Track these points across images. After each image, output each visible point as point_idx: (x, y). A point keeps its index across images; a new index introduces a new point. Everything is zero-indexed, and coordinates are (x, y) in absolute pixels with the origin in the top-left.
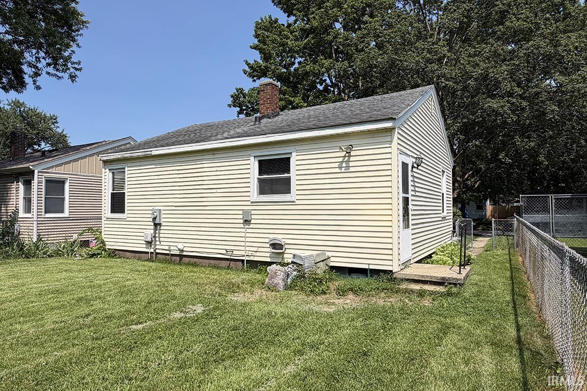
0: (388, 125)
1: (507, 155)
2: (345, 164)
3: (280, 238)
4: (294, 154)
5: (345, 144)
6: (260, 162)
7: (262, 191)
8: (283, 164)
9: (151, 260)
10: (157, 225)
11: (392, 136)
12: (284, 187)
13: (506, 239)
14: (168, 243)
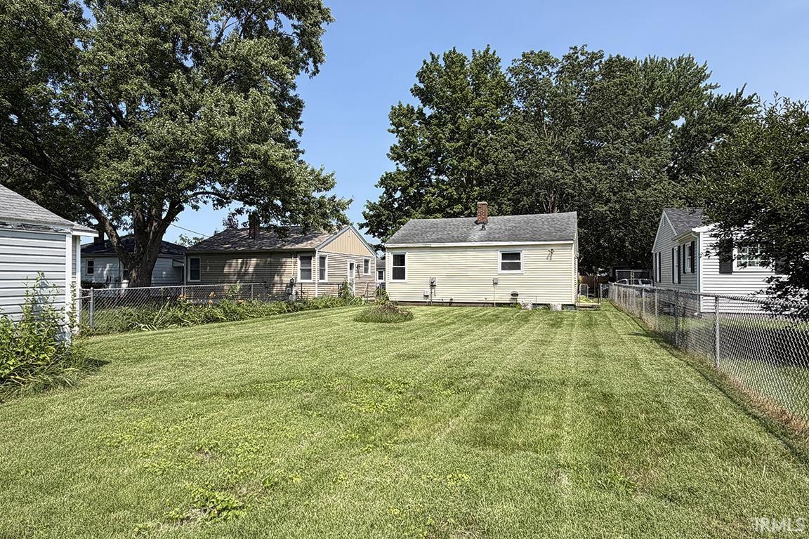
0: (572, 242)
1: (605, 241)
2: (550, 258)
3: (518, 291)
4: (523, 251)
5: (550, 248)
6: (503, 254)
7: (503, 268)
8: (517, 255)
9: (428, 305)
10: (432, 286)
11: (572, 247)
12: (518, 266)
13: (608, 303)
14: (441, 294)
